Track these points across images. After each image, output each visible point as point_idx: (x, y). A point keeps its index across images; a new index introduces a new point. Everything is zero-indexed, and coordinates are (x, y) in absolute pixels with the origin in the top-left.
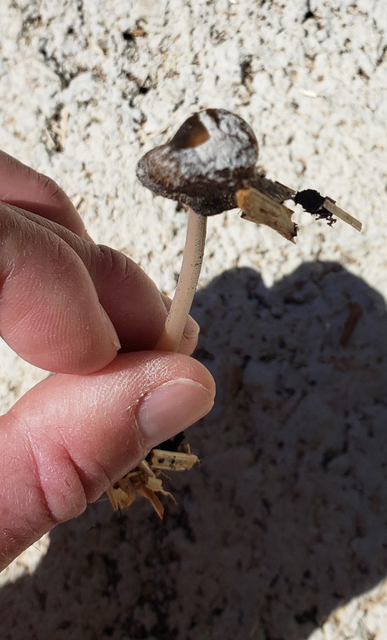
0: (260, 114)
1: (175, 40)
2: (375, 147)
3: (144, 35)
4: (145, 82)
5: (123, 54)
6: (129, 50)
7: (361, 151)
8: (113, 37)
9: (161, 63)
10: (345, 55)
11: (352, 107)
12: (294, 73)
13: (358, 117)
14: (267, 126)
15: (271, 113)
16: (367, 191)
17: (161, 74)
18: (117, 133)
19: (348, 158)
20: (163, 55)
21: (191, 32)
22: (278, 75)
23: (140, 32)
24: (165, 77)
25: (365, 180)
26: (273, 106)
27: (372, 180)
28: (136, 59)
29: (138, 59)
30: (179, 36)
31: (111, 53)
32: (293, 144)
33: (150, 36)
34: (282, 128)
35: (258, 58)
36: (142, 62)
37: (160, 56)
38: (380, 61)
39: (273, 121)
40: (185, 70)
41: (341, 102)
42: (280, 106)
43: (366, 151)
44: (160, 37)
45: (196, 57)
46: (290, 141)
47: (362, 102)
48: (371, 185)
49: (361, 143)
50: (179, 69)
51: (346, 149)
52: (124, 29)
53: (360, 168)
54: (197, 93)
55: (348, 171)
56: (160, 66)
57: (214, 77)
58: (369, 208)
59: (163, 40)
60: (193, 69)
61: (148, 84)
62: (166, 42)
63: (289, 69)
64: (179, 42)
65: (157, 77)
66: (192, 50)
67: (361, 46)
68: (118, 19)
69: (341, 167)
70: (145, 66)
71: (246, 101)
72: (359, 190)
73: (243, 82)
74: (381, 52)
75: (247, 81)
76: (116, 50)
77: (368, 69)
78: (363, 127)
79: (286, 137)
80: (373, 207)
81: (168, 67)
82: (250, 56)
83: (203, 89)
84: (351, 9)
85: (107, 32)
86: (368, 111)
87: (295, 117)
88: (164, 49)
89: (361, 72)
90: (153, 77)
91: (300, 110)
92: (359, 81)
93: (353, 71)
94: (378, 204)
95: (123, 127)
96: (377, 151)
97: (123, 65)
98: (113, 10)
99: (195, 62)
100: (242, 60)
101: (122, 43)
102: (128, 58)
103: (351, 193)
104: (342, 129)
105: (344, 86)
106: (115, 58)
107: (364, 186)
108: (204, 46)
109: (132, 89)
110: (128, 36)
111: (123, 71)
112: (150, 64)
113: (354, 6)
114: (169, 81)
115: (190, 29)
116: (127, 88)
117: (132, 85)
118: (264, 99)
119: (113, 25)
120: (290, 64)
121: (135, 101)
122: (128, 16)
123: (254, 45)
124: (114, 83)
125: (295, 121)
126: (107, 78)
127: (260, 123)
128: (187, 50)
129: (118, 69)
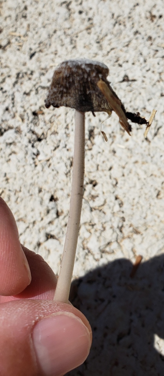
0: (97, 155)
1: (58, 117)
2: (152, 175)
3: (43, 114)
4: (41, 136)
5: (31, 122)
6: (35, 120)
7: (145, 177)
8: (27, 114)
9: (50, 127)
10: (140, 130)
11: (142, 155)
12: (114, 137)
13: (144, 160)
14: (100, 161)
15: (102, 154)
16: (147, 196)
17: (49, 132)
18: (24, 159)
19: (139, 179)
20: (51, 124)
21: (66, 114)
23: (41, 112)
24: (51, 134)
25: (147, 191)
26: (103, 151)
27: (150, 191)
28: (37, 125)
29: (39, 125)
30: (60, 115)
31: (26, 121)
32: (112, 171)
33: (46, 115)
34: (107, 162)
35: (98, 128)
36: (40, 126)
37: (49, 124)
38: (156, 135)
39: (103, 158)
40: (61, 131)
41: (136, 152)
42: (107, 152)
43: (148, 177)
44: (50, 115)
45: (67, 125)
46: (110, 169)
47: (147, 153)
48: (150, 194)
49: (146, 172)
50: (58, 130)
51: (138, 174)
52: (33, 110)
53: (144, 185)
54: (66, 143)
55: (138, 186)
56: (49, 129)
58: (148, 205)
59: (52, 117)
60: (66, 131)
61: (42, 137)
62: (53, 118)
63: (112, 135)
64: (60, 118)
65: (47, 134)
66: (66, 122)
68: (31, 105)
69: (135, 184)
70: (42, 128)
71: (90, 148)
72: (144, 196)
74: (156, 130)
75: (92, 139)
76: (28, 120)
77: (150, 137)
78: (146, 165)
79: (109, 167)
80: (150, 205)
81: (53, 129)
82: (94, 127)
83: (69, 141)
84: (143, 110)
85: (25, 111)
86: (149, 158)
87: (113, 157)
88: (52, 121)
89: (146, 139)
90: (45, 134)
91: (116, 154)
92: (146, 143)
93: (143, 138)
94: (153, 204)
95: (27, 157)
96: (153, 177)
97: (31, 127)
98: (29, 101)
99: (67, 128)
100: (90, 129)
101: (31, 117)
102: (34, 124)
103: (139, 197)
104: (136, 165)
105: (138, 144)
106: (27, 124)
107: (146, 194)
108: (72, 121)
110: (35, 114)
111: (31, 130)
112: (45, 127)
113: (145, 108)
114: (53, 136)
115: (65, 112)
116: (32, 138)
117: (34, 137)
118: (99, 147)
119: (28, 108)
120: (113, 132)
121: (35, 145)
122: (36, 104)
123: (96, 122)
124: (26, 135)
125: (114, 159)
126: (23, 133)
127: (96, 159)
128: (63, 122)
129: (28, 129)
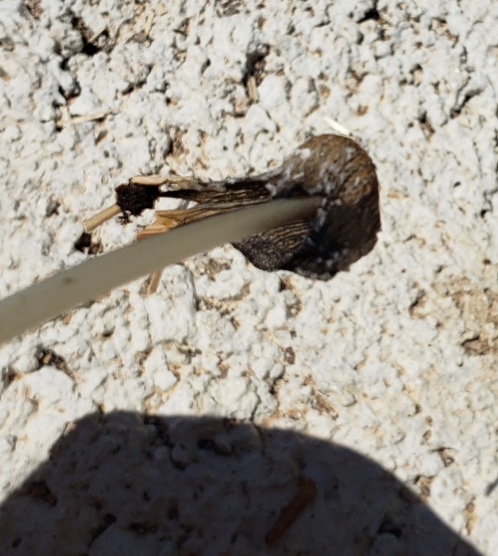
0: (256, 136)
2: (411, 237)
4: (97, 39)
10: (408, 88)
12: (325, 90)
13: (399, 186)
14: (259, 157)
15: (272, 139)
17: (126, 33)
18: (26, 101)
20: (137, 7)
22: (301, 86)
24: (129, 41)
27: (394, 287)
35: (278, 53)
36: (102, 7)
37: (133, 6)
38: (456, 112)
40: (163, 37)
42: (288, 133)
43: (398, 241)
45: (186, 23)
47: (413, 164)
50: (154, 34)
54: (169, 77)
56: (128, 22)
57: (203, 60)
60: (176, 39)
61: (100, 43)
63: (318, 83)
65: (117, 35)
66: (182, 11)
67: (435, 81)
70: (106, 14)
71: (239, 110)
73: (244, 82)
74: (462, 98)
75: (252, 81)
77: (435, 118)
80: (384, 330)
81: (139, 25)
82: (268, 47)
83: (179, 73)
84: (435, 24)
86: (418, 180)
89: (423, 119)
90: (112, 34)
92: (417, 133)
93: (413, 114)
94: (393, 327)
95: (38, 94)
96: (412, 242)
97: (73, 3)
99: (182, 30)
100: (253, 48)
105: (393, 132)
108: (202, 11)
109: (72, 43)
111: (70, 12)
112: (114, 13)
113: (443, 22)
114: (133, 46)
116: (64, 38)
117: (75, 36)
118: (269, 115)
120: (322, 76)
121: (71, 62)
124: (49, 26)
128: (175, 8)
129: (63, 7)
